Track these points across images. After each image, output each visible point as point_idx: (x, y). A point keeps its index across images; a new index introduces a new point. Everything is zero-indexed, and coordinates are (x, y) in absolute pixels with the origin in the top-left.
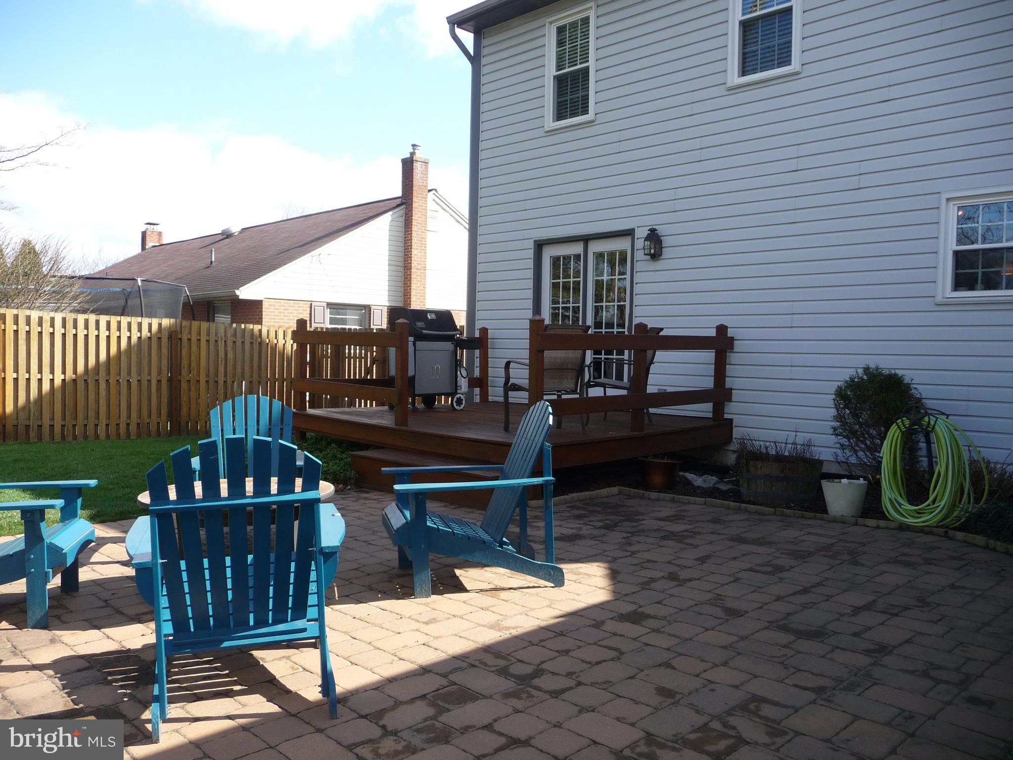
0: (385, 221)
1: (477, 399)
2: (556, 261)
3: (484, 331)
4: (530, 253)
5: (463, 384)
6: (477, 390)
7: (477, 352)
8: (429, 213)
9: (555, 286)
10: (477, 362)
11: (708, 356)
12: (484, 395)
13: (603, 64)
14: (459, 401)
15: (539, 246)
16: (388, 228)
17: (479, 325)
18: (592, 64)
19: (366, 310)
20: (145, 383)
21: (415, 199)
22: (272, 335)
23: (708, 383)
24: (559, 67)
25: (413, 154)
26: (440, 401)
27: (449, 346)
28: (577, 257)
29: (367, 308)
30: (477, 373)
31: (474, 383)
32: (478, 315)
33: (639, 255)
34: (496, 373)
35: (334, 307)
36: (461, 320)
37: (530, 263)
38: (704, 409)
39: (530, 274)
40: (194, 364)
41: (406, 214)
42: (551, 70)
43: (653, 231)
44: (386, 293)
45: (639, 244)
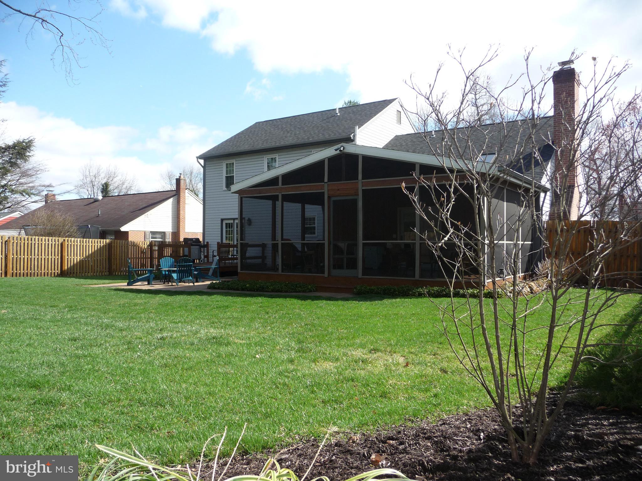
0: (171, 201)
1: (206, 261)
2: (226, 224)
3: (208, 243)
4: (220, 222)
5: (203, 257)
6: (206, 259)
7: (206, 249)
8: (186, 197)
9: (227, 231)
10: (206, 251)
11: (260, 249)
12: (208, 260)
13: (238, 175)
14: (202, 261)
15: (222, 220)
16: (171, 204)
17: (206, 241)
18: (234, 175)
19: (163, 234)
20: (102, 259)
21: (181, 193)
22: (141, 244)
23: (261, 255)
24: (227, 174)
25: (180, 177)
26: (197, 261)
27: (197, 247)
28: (232, 223)
29: (164, 233)
30: (206, 254)
31: (205, 257)
32: (206, 238)
33: (246, 224)
34: (211, 254)
35: (153, 233)
36: (201, 239)
37: (220, 225)
38: (259, 261)
39: (220, 227)
40: (115, 253)
41: (178, 198)
42: (225, 175)
43: (249, 218)
44: (171, 227)
45: (246, 221)
